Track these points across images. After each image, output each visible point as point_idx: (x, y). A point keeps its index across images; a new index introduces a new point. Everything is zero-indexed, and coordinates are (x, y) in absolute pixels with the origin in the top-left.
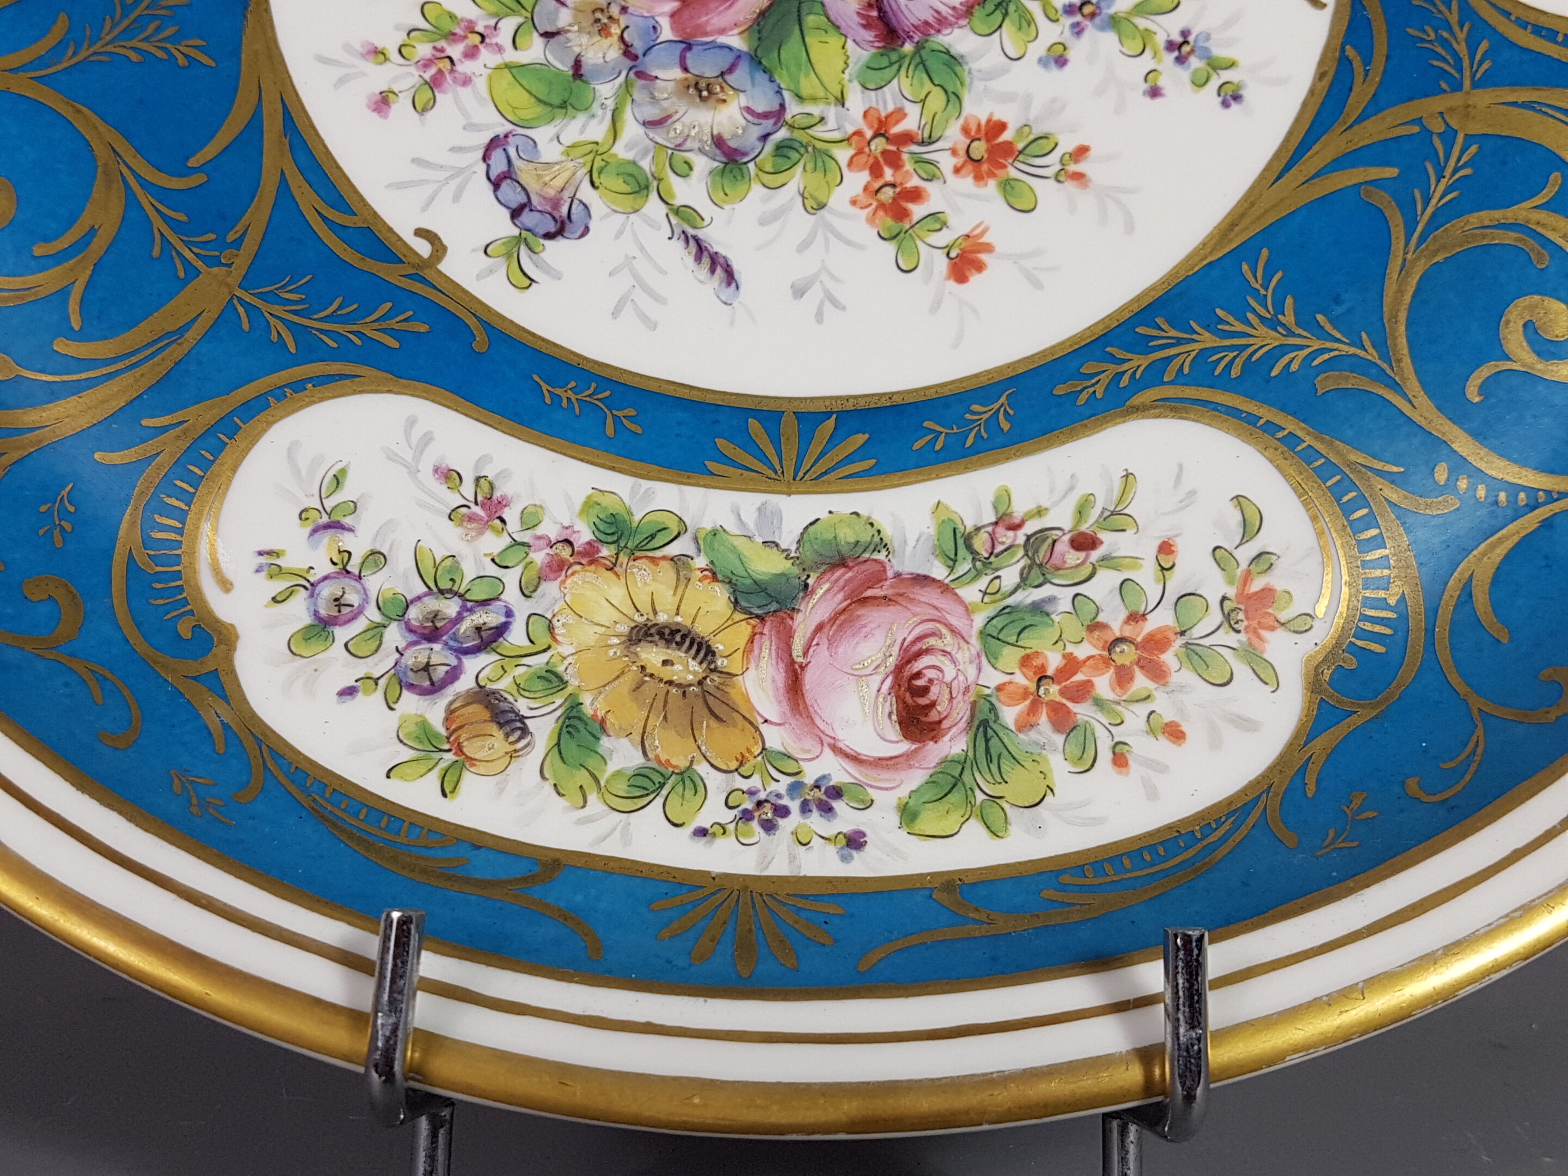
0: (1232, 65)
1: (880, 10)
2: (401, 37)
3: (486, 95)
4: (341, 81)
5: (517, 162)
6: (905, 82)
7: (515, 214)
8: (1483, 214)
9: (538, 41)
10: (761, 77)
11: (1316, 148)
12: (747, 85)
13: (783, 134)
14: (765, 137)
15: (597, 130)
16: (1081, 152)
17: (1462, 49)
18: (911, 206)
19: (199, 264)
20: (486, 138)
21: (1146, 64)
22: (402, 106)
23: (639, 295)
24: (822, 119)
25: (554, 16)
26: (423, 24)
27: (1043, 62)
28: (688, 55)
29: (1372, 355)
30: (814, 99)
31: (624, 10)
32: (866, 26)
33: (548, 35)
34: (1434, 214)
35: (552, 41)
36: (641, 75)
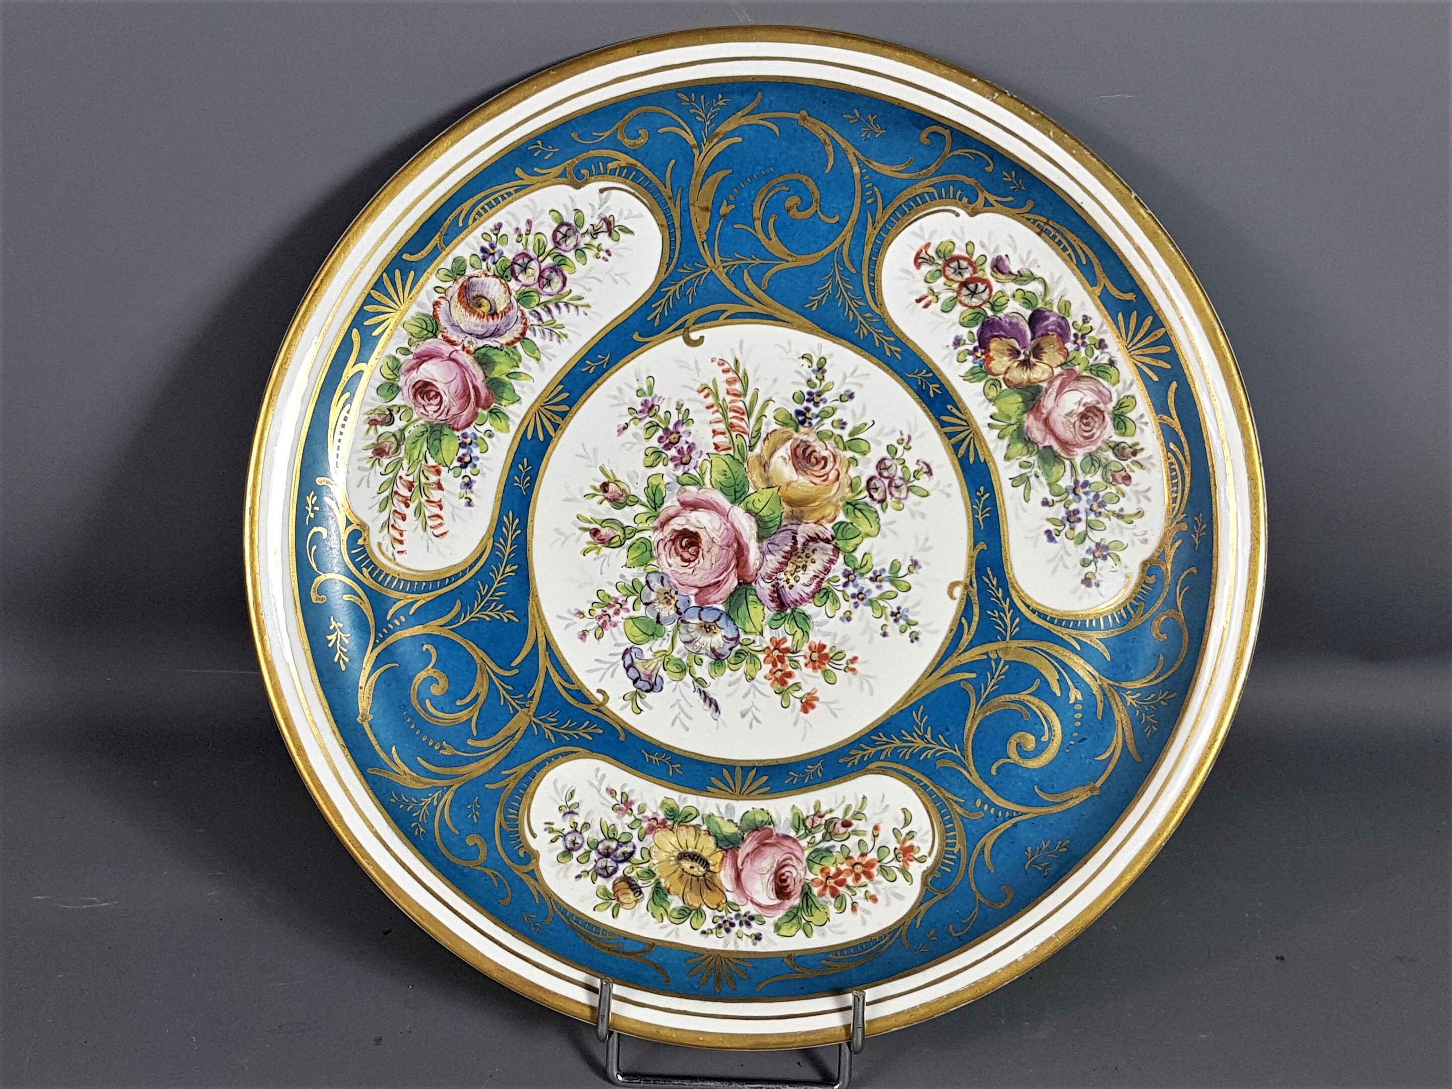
0: (916, 624)
1: (778, 594)
2: (589, 606)
3: (622, 630)
4: (567, 626)
5: (635, 660)
6: (787, 626)
7: (635, 682)
8: (1007, 696)
9: (643, 607)
10: (730, 623)
11: (945, 663)
12: (725, 626)
13: (739, 647)
14: (731, 649)
15: (666, 646)
16: (855, 659)
17: (1008, 621)
18: (788, 680)
19: (519, 708)
20: (623, 649)
21: (882, 621)
22: (590, 636)
23: (682, 716)
24: (754, 641)
25: (649, 595)
26: (598, 600)
27: (841, 619)
28: (702, 613)
29: (958, 754)
30: (751, 633)
31: (676, 593)
32: (772, 601)
33: (647, 604)
34: (988, 695)
35: (649, 607)
36: (683, 621)
